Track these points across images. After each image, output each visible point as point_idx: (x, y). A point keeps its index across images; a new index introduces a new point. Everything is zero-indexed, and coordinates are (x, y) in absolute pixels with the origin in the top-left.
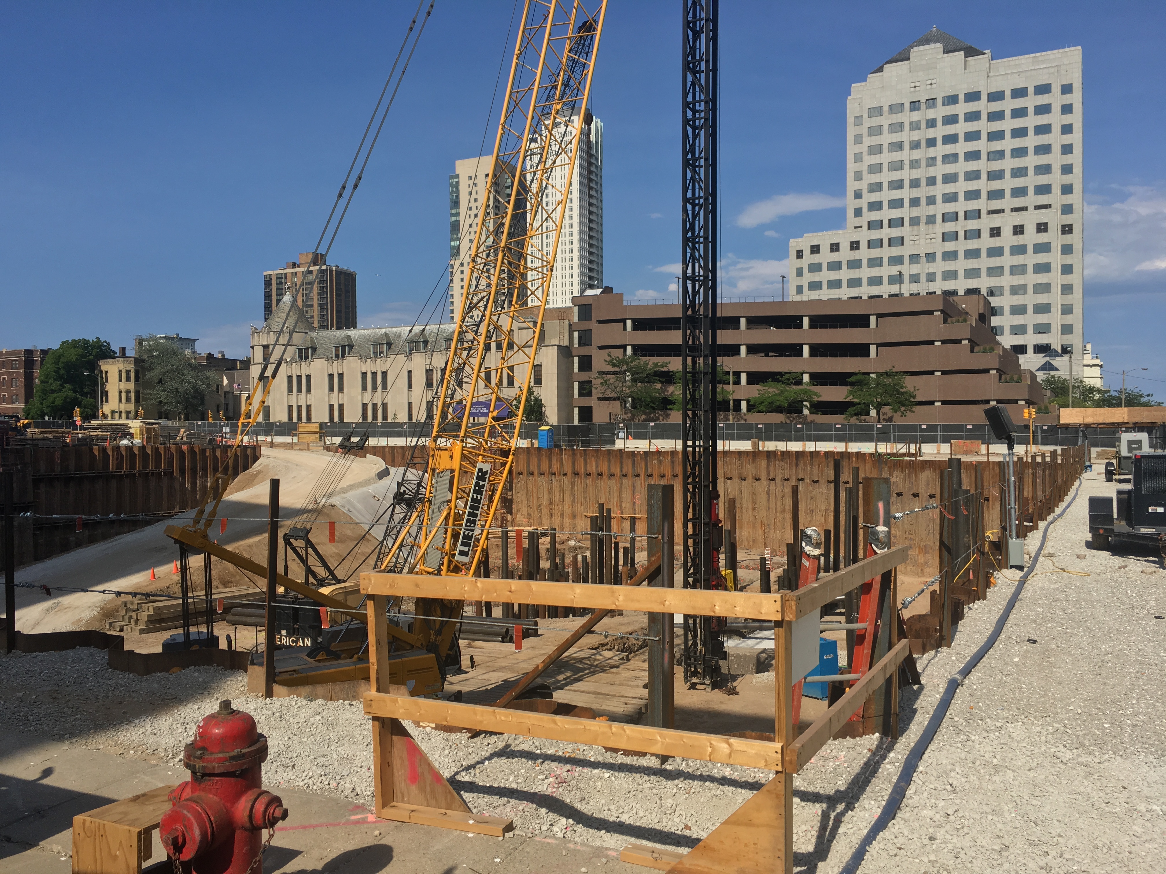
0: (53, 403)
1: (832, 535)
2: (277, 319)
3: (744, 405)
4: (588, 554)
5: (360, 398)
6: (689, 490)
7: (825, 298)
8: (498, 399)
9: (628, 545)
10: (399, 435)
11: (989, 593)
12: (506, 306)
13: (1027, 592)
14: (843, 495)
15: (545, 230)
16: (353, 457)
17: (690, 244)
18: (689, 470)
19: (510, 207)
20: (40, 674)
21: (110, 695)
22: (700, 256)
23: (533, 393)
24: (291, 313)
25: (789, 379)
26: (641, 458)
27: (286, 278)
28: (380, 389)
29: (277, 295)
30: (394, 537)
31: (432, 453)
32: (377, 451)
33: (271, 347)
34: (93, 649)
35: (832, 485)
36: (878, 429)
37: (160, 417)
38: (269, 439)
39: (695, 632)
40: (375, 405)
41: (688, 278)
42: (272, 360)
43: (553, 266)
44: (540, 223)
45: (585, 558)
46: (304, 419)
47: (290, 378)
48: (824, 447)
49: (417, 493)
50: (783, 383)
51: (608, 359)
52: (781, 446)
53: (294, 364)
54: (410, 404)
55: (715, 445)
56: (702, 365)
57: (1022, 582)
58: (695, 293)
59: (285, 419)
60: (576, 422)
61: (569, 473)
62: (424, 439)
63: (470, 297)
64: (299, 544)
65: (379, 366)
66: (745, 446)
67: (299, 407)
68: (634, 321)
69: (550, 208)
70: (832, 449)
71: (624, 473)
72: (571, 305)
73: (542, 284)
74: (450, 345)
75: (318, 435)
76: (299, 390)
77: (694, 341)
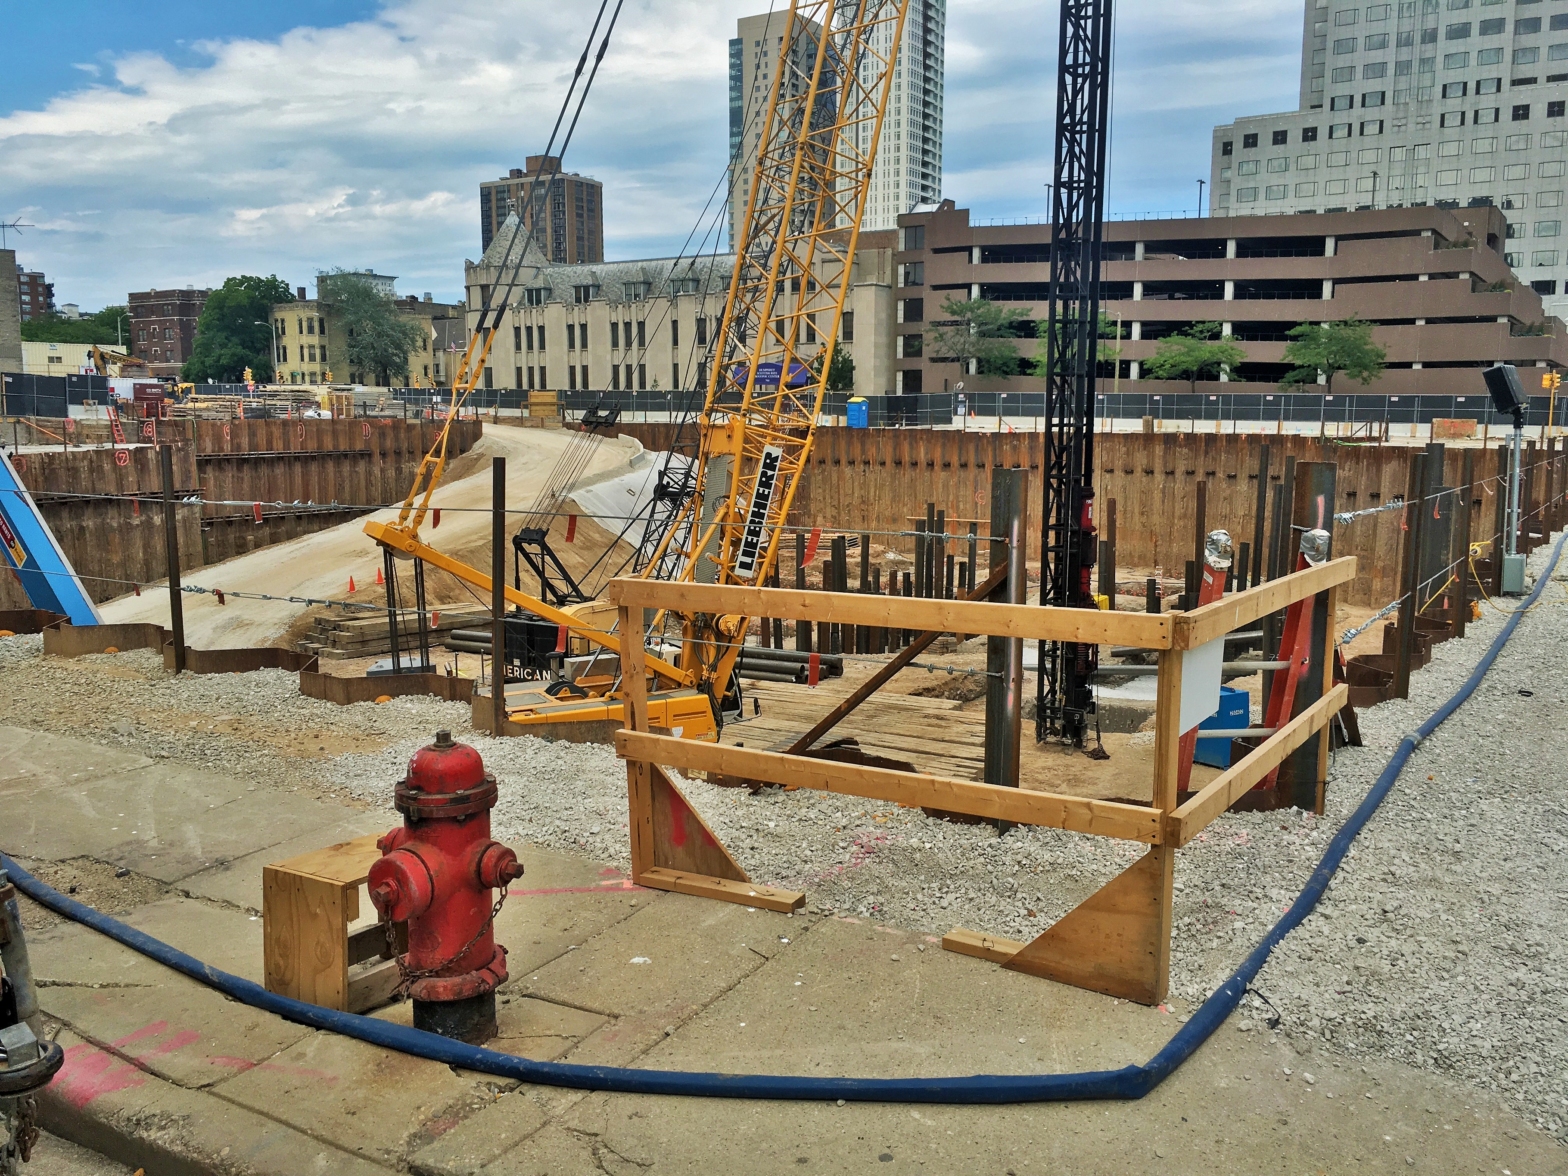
0: (218, 361)
1: (1251, 550)
2: (499, 249)
3: (1134, 369)
4: (912, 570)
5: (609, 357)
6: (1052, 485)
7: (1260, 213)
8: (794, 360)
9: (966, 560)
10: (661, 408)
11: (1468, 628)
12: (805, 229)
13: (1525, 628)
14: (1270, 495)
15: (861, 118)
16: (600, 437)
17: (1068, 135)
18: (1053, 458)
19: (814, 83)
20: (217, 699)
21: (304, 727)
22: (1081, 151)
23: (840, 351)
24: (516, 241)
25: (1201, 332)
26: (988, 442)
27: (509, 191)
28: (635, 345)
29: (498, 215)
30: (655, 543)
31: (703, 432)
32: (633, 430)
33: (491, 287)
34: (280, 671)
35: (1255, 482)
36: (1328, 403)
37: (353, 382)
38: (492, 411)
39: (1054, 675)
40: (629, 368)
41: (1063, 185)
42: (493, 305)
43: (871, 170)
44: (854, 107)
45: (907, 576)
46: (537, 385)
47: (517, 330)
48: (1246, 427)
49: (685, 485)
50: (1193, 336)
51: (946, 303)
52: (1184, 426)
53: (522, 311)
54: (676, 366)
55: (1090, 425)
56: (1077, 311)
57: (1520, 614)
58: (1072, 207)
59: (513, 386)
60: (899, 393)
61: (888, 462)
62: (693, 414)
63: (756, 215)
64: (533, 549)
65: (634, 314)
66: (1135, 426)
67: (531, 370)
68: (983, 249)
69: (869, 86)
70: (1257, 431)
71: (963, 461)
72: (896, 227)
73: (856, 196)
74: (729, 284)
75: (555, 408)
76: (530, 347)
77: (1067, 277)
